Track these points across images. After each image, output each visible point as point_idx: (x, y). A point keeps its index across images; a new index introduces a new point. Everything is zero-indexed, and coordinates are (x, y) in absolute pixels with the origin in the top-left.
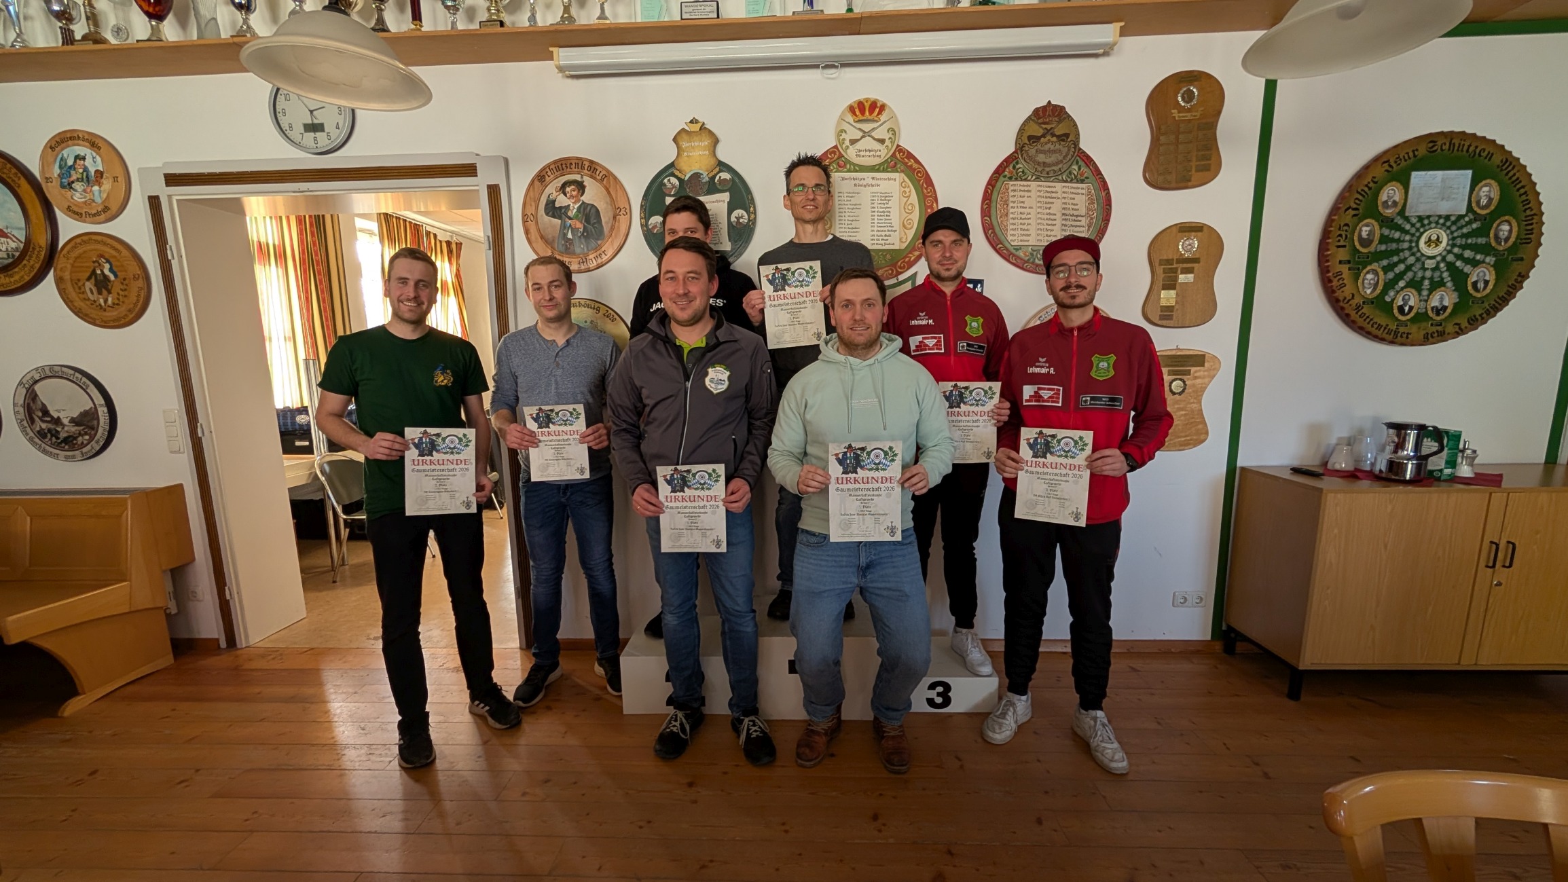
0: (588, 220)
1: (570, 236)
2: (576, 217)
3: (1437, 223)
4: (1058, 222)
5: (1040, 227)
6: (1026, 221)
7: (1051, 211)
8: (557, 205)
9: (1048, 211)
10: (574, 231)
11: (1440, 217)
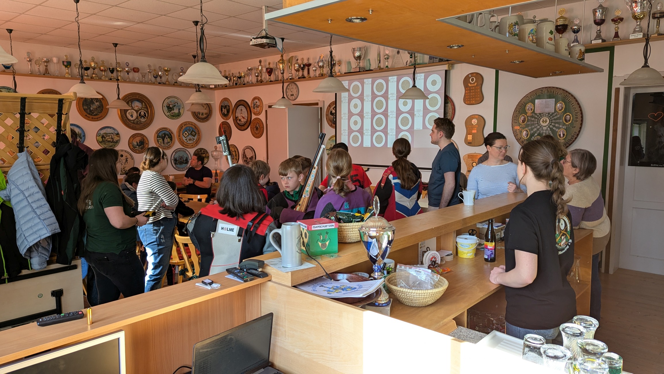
3: (546, 115)
8: (332, 112)
11: (546, 113)
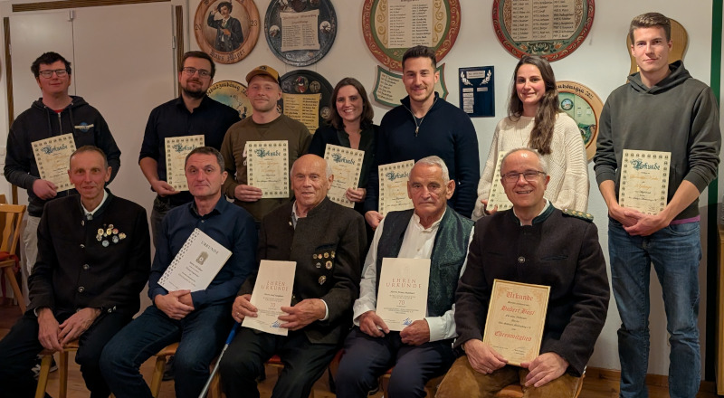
0: (233, 30)
1: (223, 40)
2: (227, 27)
4: (551, 22)
5: (536, 26)
6: (524, 23)
7: (545, 14)
8: (215, 19)
9: (542, 14)
10: (226, 36)
